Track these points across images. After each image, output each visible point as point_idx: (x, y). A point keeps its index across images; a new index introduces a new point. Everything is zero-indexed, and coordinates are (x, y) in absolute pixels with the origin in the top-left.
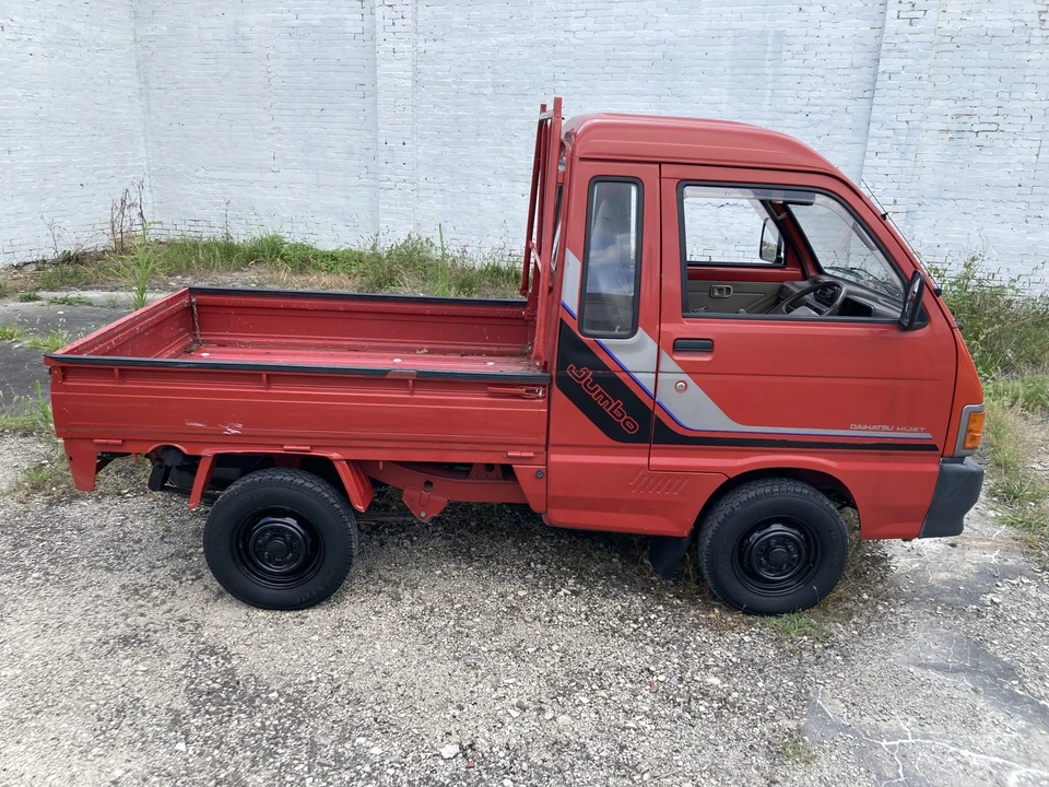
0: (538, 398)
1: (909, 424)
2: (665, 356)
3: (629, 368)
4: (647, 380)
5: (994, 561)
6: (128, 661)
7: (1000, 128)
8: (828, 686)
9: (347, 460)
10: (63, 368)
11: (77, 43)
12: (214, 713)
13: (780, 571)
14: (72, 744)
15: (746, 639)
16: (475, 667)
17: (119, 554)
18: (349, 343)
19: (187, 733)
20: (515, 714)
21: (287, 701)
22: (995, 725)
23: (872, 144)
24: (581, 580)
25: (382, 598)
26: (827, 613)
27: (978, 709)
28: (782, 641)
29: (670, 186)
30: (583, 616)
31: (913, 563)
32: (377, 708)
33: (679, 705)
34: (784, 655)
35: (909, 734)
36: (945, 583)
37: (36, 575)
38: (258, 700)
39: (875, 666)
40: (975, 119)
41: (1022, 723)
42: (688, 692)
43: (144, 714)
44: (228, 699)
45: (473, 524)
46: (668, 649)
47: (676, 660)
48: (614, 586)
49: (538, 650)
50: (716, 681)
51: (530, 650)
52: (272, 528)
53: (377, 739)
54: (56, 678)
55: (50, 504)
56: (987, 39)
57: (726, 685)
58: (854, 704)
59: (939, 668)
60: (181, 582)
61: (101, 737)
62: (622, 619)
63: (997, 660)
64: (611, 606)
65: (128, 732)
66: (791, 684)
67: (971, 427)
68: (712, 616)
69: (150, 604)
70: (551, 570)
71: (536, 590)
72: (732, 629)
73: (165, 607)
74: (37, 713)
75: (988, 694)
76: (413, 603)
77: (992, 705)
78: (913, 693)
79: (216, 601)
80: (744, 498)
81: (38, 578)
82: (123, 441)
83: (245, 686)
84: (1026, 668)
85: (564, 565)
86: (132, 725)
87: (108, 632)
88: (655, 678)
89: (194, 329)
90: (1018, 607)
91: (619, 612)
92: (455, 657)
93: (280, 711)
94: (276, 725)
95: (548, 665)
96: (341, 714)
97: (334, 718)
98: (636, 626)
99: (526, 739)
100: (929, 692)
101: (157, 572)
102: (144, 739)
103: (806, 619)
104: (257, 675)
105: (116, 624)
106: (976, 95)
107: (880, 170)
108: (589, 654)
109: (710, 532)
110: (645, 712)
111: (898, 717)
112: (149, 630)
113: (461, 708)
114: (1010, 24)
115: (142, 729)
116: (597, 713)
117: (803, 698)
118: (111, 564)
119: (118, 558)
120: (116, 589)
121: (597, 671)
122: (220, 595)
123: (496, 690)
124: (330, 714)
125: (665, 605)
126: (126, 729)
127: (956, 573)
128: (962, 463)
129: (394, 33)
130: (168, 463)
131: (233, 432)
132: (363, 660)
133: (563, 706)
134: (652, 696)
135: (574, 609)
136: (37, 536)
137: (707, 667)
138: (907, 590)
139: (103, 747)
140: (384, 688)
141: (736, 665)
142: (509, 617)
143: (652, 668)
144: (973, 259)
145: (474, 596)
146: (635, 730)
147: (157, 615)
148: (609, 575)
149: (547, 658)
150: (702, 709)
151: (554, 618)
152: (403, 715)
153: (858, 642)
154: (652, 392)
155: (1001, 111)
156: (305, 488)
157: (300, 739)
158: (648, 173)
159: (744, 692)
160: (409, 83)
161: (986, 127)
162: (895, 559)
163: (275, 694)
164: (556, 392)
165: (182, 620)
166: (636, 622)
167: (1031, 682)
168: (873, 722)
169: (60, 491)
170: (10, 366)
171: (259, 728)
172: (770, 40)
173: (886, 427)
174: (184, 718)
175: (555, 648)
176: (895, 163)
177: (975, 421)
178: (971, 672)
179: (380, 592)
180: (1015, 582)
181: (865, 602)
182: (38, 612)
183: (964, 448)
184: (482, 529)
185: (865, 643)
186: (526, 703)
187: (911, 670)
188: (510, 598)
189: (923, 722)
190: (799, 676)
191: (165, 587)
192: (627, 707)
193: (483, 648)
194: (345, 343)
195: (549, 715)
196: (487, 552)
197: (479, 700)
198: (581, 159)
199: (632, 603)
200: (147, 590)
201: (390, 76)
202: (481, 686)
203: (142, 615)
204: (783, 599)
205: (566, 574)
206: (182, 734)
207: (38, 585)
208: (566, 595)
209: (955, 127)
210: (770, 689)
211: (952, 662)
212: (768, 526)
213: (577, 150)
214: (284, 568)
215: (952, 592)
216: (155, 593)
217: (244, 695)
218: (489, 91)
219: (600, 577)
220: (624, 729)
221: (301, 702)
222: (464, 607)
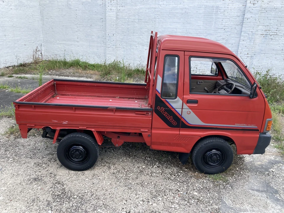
0: (149, 115)
1: (251, 124)
2: (184, 104)
3: (174, 108)
4: (179, 111)
5: (273, 159)
6: (36, 186)
7: (277, 34)
8: (227, 196)
9: (96, 131)
10: (18, 105)
11: (24, 6)
12: (59, 202)
13: (214, 162)
14: (20, 210)
15: (205, 181)
16: (131, 189)
17: (34, 153)
18: (98, 95)
19: (51, 208)
20: (141, 203)
21: (79, 198)
22: (272, 208)
23: (242, 38)
24: (160, 163)
25: (106, 167)
26: (227, 174)
27: (268, 203)
28: (214, 182)
29: (187, 57)
30: (160, 174)
31: (251, 159)
32: (104, 201)
33: (186, 201)
34: (215, 186)
35: (249, 210)
36: (259, 165)
37: (11, 159)
38: (71, 198)
39: (240, 190)
40: (271, 31)
41: (280, 207)
42: (189, 197)
43: (40, 202)
44: (63, 197)
45: (131, 146)
46: (183, 184)
47: (186, 187)
48: (169, 165)
49: (148, 184)
50: (196, 194)
51: (146, 184)
52: (76, 149)
53: (104, 210)
54: (16, 190)
55: (15, 138)
56: (275, 9)
57: (199, 195)
58: (234, 201)
59: (258, 191)
60: (51, 162)
61: (28, 208)
62: (171, 175)
63: (273, 188)
64: (168, 171)
65: (36, 207)
66: (217, 195)
67: (268, 125)
68: (196, 174)
69: (42, 169)
70: (152, 160)
71: (147, 166)
72: (201, 178)
73: (46, 170)
74: (11, 201)
75: (270, 198)
76: (114, 169)
77: (271, 202)
78: (250, 198)
79: (60, 168)
80: (205, 143)
81: (12, 161)
82: (35, 125)
83: (68, 194)
84: (281, 191)
85: (155, 158)
86: (36, 205)
87: (31, 177)
88: (180, 193)
89: (55, 91)
90: (279, 173)
91: (170, 173)
92: (125, 185)
93: (77, 201)
94: (76, 205)
95: (151, 188)
96: (94, 202)
97: (92, 203)
98: (175, 177)
99: (144, 210)
100: (255, 198)
101: (44, 159)
102: (40, 209)
103: (221, 175)
104: (71, 190)
105: (33, 174)
106: (271, 25)
107: (244, 45)
108: (162, 185)
109: (196, 152)
110: (177, 203)
111: (246, 205)
112: (42, 176)
113: (126, 201)
114: (281, 5)
115: (39, 206)
116: (164, 203)
117: (220, 199)
118: (32, 156)
119: (33, 155)
120: (33, 164)
121: (164, 190)
122: (61, 166)
123: (136, 196)
124: (91, 202)
125: (183, 171)
126: (35, 206)
127: (262, 162)
128: (265, 134)
129: (111, 4)
130: (47, 131)
131: (65, 123)
132: (100, 186)
133: (155, 201)
134: (179, 198)
135: (158, 172)
136: (12, 148)
137: (194, 189)
138: (249, 167)
139: (29, 211)
140: (106, 195)
141: (202, 189)
142: (140, 174)
143: (179, 190)
144: (269, 70)
145: (131, 167)
146: (174, 208)
147: (44, 172)
148: (167, 161)
149: (150, 186)
150: (192, 202)
151: (152, 174)
152: (111, 203)
153: (235, 182)
154: (181, 114)
155: (278, 29)
156: (85, 138)
157: (82, 210)
158: (181, 54)
159: (204, 197)
160: (115, 18)
161: (274, 34)
162: (246, 158)
163: (76, 196)
164: (154, 113)
165: (51, 174)
166: (175, 176)
167: (282, 195)
168: (239, 207)
169: (18, 134)
170: (5, 97)
171: (71, 206)
172: (215, 8)
173: (244, 125)
174: (51, 203)
175: (152, 183)
176: (248, 43)
177: (269, 123)
178: (266, 192)
179: (105, 166)
180: (278, 165)
181: (237, 171)
182: (11, 171)
183: (266, 130)
184: (133, 147)
185: (237, 183)
186: (144, 200)
187: (250, 191)
188: (140, 168)
189: (253, 207)
190: (219, 192)
191: (46, 164)
192: (172, 201)
193: (133, 183)
194: (96, 95)
195: (150, 203)
196: (134, 154)
197: (132, 199)
198: (163, 50)
199: (174, 170)
200: (41, 164)
201: (110, 16)
202: (132, 194)
203: (40, 172)
204: (215, 170)
205: (156, 161)
206: (50, 208)
207: (12, 162)
208: (156, 167)
209: (265, 33)
210: (211, 196)
211: (261, 189)
212: (212, 150)
213: (161, 47)
214: (79, 160)
215: (261, 168)
216: (44, 165)
217: (67, 196)
218: (137, 21)
219: (165, 162)
220: (171, 208)
221: (83, 199)
222: (128, 170)
